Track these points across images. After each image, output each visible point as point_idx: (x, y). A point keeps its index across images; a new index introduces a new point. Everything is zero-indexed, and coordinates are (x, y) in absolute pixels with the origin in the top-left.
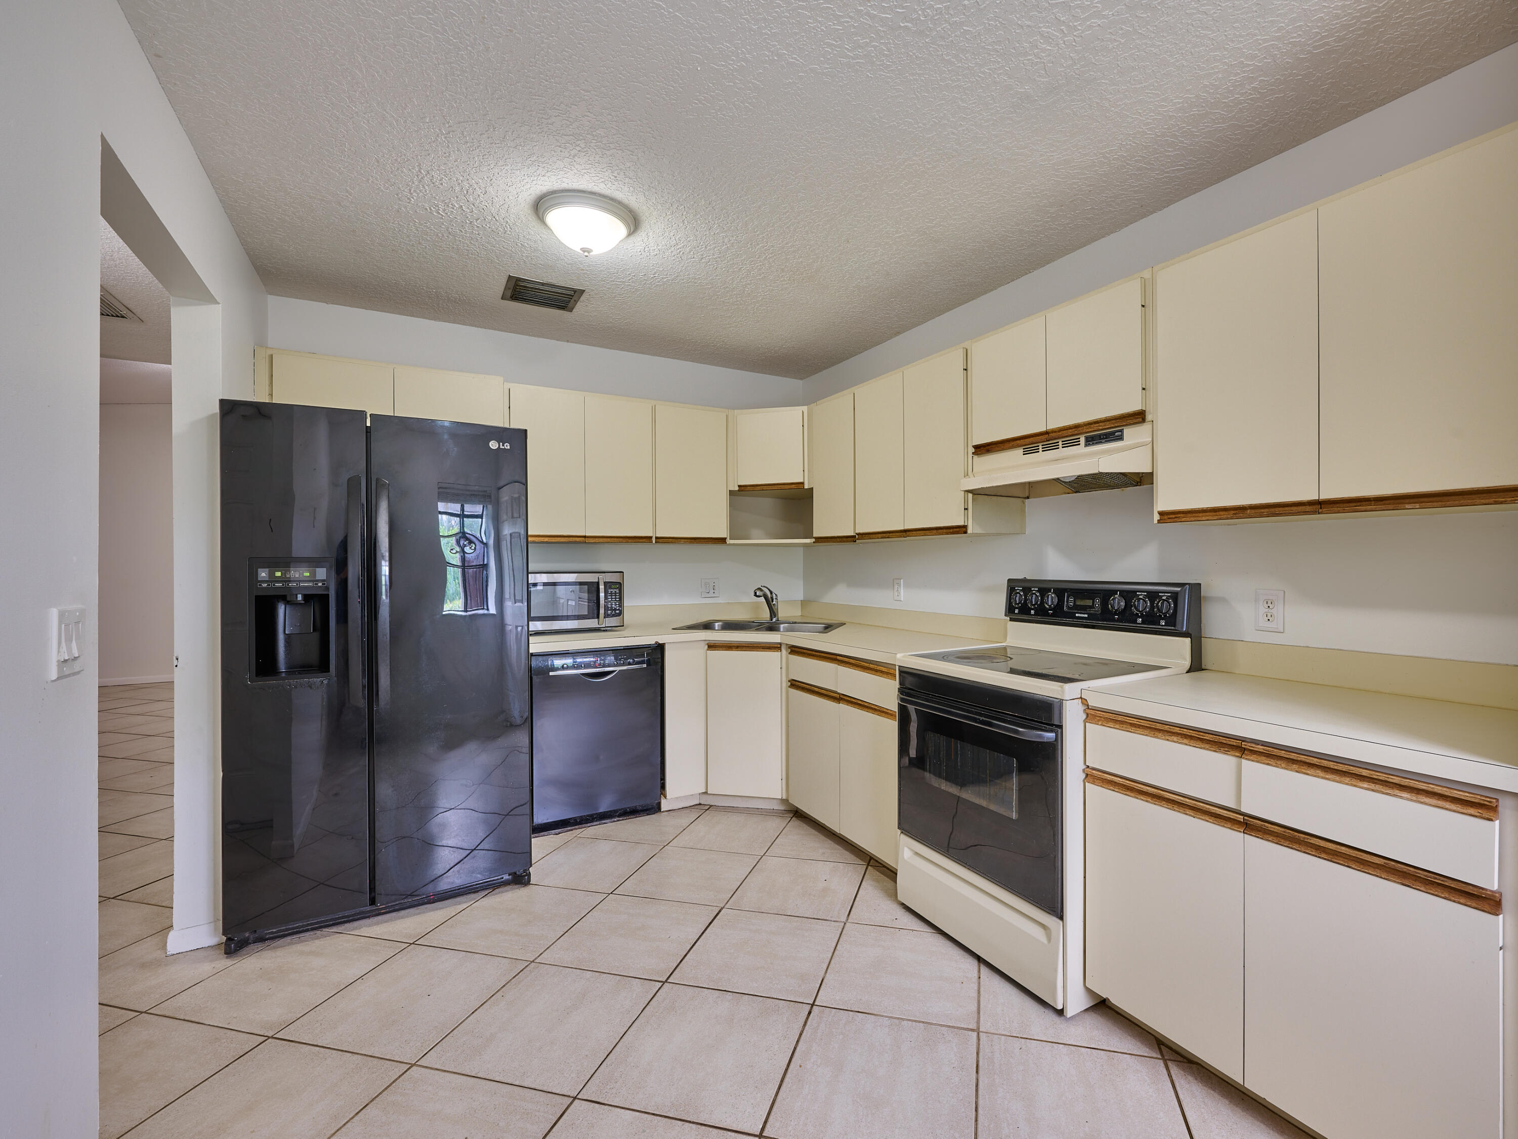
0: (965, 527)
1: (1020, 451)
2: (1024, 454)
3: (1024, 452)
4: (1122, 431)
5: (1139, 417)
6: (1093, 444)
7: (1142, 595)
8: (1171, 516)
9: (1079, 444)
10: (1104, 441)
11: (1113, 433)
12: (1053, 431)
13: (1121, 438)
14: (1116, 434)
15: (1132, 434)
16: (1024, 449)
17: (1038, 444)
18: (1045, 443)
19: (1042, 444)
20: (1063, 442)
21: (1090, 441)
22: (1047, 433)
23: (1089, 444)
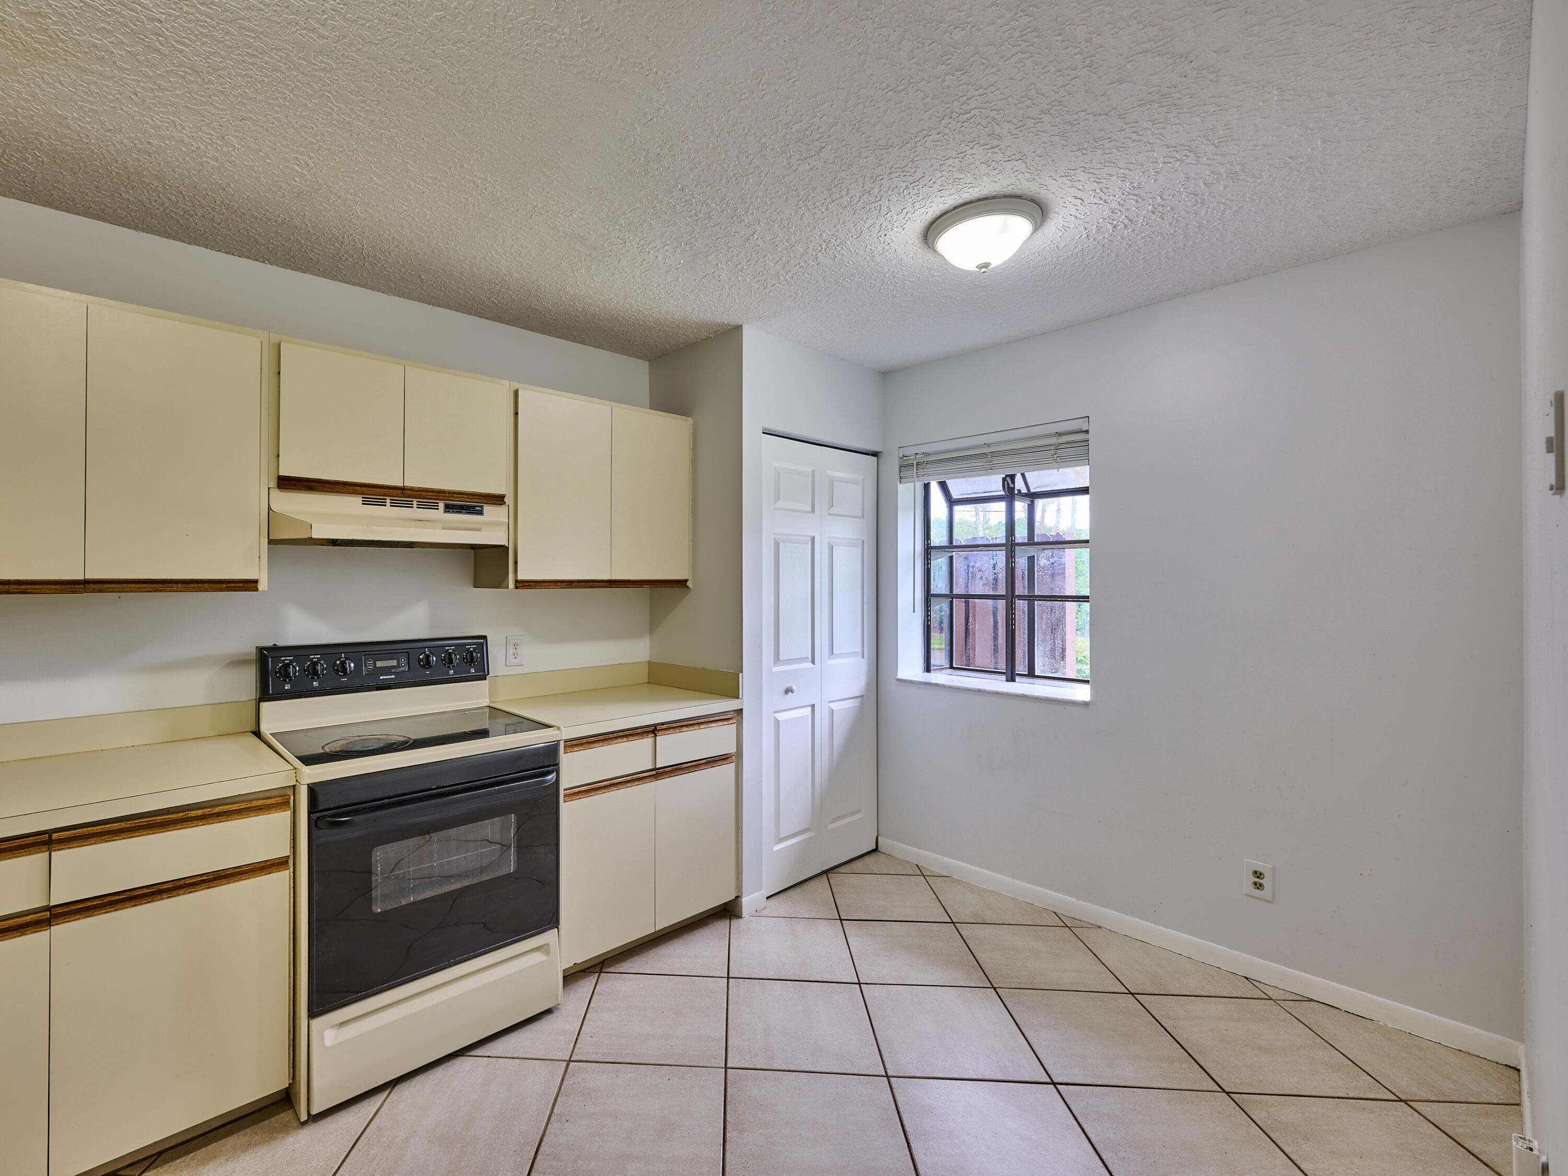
0: (256, 582)
1: (358, 499)
2: (363, 504)
3: (363, 501)
4: (482, 507)
5: (498, 500)
6: (453, 512)
7: (450, 649)
8: (525, 584)
9: (438, 509)
10: (464, 511)
11: (474, 507)
12: (412, 489)
13: (481, 513)
14: (477, 508)
15: (490, 511)
16: (363, 498)
17: (385, 498)
18: (395, 498)
19: (391, 498)
20: (417, 502)
21: (449, 508)
22: (403, 489)
23: (449, 511)
